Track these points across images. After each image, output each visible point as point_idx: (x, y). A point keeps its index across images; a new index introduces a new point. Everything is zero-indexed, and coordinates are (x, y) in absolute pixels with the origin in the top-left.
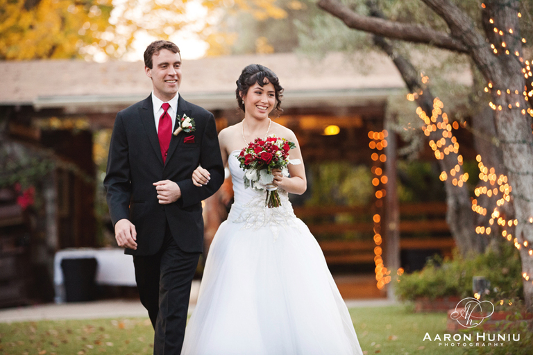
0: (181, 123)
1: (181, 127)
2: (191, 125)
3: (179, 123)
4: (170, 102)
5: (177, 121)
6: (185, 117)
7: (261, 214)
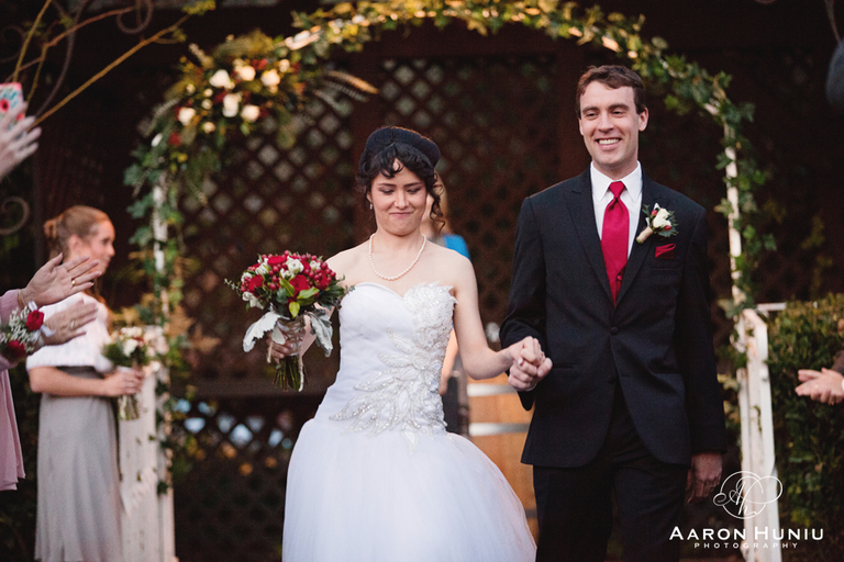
0: (651, 221)
1: (652, 227)
2: (669, 223)
3: (647, 219)
4: (625, 181)
5: (643, 216)
6: (657, 210)
7: (388, 405)
